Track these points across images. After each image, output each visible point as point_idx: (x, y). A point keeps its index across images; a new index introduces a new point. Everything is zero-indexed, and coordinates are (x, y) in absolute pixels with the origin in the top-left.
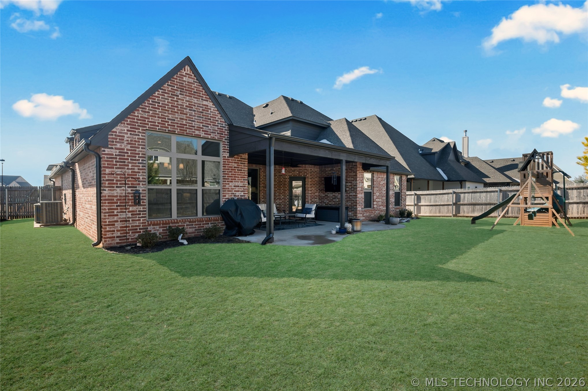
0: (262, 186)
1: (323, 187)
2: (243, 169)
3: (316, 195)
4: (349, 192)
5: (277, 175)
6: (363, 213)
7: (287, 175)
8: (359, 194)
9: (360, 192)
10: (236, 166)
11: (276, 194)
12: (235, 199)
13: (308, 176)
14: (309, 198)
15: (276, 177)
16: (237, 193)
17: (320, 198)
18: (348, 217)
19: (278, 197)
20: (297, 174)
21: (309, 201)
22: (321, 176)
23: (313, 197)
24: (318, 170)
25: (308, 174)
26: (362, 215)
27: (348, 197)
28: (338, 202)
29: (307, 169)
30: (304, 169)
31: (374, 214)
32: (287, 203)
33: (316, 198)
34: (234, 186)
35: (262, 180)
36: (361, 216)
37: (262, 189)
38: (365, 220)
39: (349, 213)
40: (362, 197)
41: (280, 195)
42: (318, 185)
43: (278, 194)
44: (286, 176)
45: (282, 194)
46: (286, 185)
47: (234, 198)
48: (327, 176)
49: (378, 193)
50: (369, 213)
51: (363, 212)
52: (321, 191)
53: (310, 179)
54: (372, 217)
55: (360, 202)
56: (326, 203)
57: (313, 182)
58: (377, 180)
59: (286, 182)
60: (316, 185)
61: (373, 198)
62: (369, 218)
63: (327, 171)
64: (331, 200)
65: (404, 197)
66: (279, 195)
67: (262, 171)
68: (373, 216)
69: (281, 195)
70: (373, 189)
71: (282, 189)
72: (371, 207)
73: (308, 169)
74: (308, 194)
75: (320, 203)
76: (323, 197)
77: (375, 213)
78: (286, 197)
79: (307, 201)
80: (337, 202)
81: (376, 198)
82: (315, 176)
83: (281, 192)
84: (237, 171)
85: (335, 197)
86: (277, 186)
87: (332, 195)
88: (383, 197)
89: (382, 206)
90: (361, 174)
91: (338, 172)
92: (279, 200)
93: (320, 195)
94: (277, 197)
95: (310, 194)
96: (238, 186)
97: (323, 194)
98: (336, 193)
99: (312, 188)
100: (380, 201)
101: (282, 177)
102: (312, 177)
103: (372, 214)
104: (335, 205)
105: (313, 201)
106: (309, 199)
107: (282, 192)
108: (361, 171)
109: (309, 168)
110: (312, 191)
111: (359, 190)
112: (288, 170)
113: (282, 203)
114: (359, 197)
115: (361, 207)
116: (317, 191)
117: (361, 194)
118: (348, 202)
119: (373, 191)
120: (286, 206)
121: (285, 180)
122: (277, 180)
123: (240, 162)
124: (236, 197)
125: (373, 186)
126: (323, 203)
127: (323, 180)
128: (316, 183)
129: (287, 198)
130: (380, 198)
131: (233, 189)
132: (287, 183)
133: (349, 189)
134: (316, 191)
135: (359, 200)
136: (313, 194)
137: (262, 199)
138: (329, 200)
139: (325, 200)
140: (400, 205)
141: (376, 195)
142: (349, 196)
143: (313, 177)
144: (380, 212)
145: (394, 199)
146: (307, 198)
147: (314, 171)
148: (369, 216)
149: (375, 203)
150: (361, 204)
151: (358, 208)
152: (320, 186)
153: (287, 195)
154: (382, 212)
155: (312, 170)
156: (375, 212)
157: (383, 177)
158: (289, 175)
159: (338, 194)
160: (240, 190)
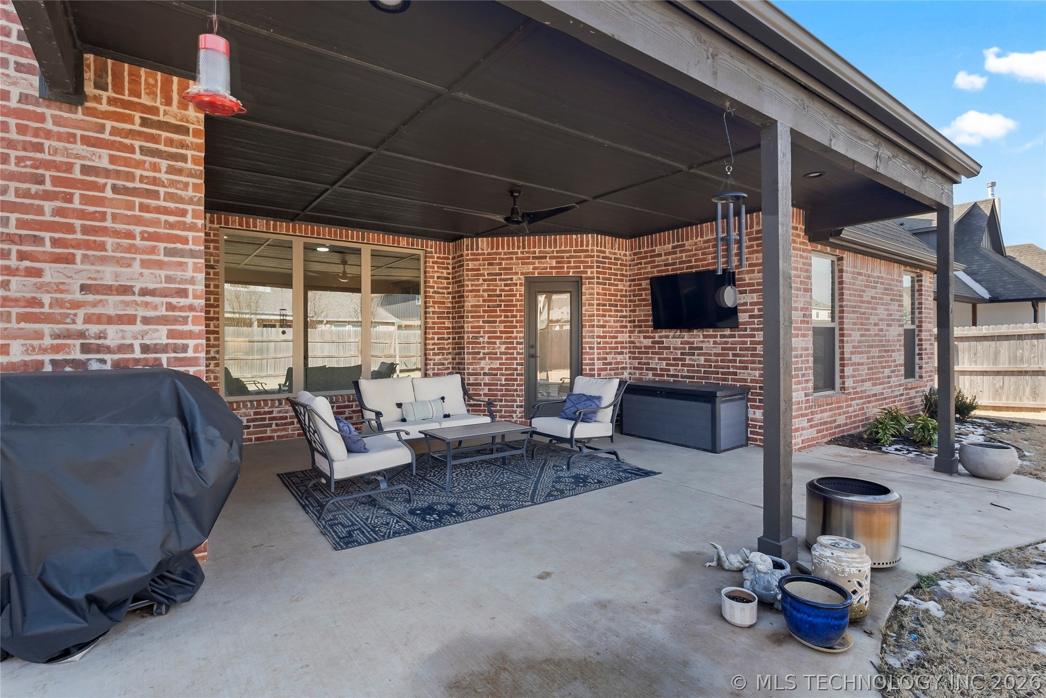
0: (434, 313)
1: (645, 312)
2: (162, 190)
3: (622, 342)
4: (752, 329)
5: (483, 275)
6: (812, 413)
7: (516, 273)
8: (797, 336)
9: (800, 329)
10: (105, 163)
11: (481, 340)
12: (94, 366)
13: (589, 274)
14: (596, 351)
15: (481, 282)
16: (111, 330)
17: (636, 352)
18: (747, 426)
19: (486, 351)
20: (551, 268)
21: (596, 361)
22: (637, 274)
23: (611, 348)
24: (625, 255)
25: (592, 267)
26: (809, 421)
27: (747, 349)
28: (704, 366)
29: (587, 251)
30: (575, 251)
31: (845, 413)
32: (516, 369)
33: (622, 353)
34: (84, 288)
35: (435, 292)
37: (434, 323)
38: (817, 438)
39: (751, 411)
40: (807, 349)
41: (495, 343)
42: (626, 306)
43: (486, 340)
44: (515, 277)
45: (501, 338)
46: (516, 306)
47: (84, 363)
48: (659, 271)
49: (858, 333)
50: (831, 410)
51: (810, 407)
52: (637, 326)
53: (598, 283)
54: (839, 426)
55: (801, 369)
56: (655, 369)
57: (610, 295)
58: (854, 284)
59: (515, 295)
60: (622, 306)
61: (842, 353)
62: (831, 428)
63: (660, 255)
64: (674, 359)
65: (928, 347)
66: (489, 343)
67: (434, 263)
68: (841, 420)
69: (498, 341)
70: (841, 318)
71: (501, 322)
72: (833, 389)
73: (590, 248)
74: (593, 337)
75: (635, 368)
76: (646, 347)
77: (851, 409)
78: (515, 348)
79: (587, 364)
80: (698, 366)
81: (852, 353)
82: (616, 275)
83: (495, 332)
84: (109, 193)
85: (690, 348)
86: (484, 311)
87: (679, 340)
88: (872, 347)
89: (869, 380)
90: (801, 257)
91: (703, 254)
92: (490, 359)
93: (633, 342)
94: (483, 348)
95: (598, 337)
96: (125, 290)
97: (645, 337)
98: (695, 332)
99: (604, 316)
100: (862, 364)
101: (501, 280)
102: (604, 279)
103: (840, 414)
104: (693, 377)
105: (610, 364)
106: (596, 356)
107: (501, 332)
108: (802, 243)
109: (593, 245)
110: (604, 326)
112: (520, 255)
113: (501, 369)
114: (792, 349)
115: (803, 389)
116: (626, 327)
117: (803, 336)
118: (747, 368)
119: (842, 323)
120: (516, 380)
121: (512, 290)
122: (484, 291)
123: (137, 144)
124: (108, 357)
125: (841, 306)
126: (647, 369)
127: (645, 289)
128: (621, 301)
129: (518, 353)
130: (862, 353)
131: (77, 305)
132: (517, 300)
133: (751, 317)
134: (622, 327)
135: (798, 363)
136: (611, 337)
137: (434, 354)
138: (669, 359)
139: (651, 358)
140: (917, 375)
141: (852, 341)
142: (752, 343)
143: (609, 279)
144: (864, 403)
145: (903, 353)
146: (587, 353)
147: (613, 256)
148: (831, 422)
149: (848, 371)
150: (803, 375)
151: (794, 395)
152: (634, 311)
153: (518, 343)
154: (869, 402)
155: (604, 252)
156: (850, 406)
157: (869, 272)
158: (522, 274)
159: (704, 336)
160: (141, 313)
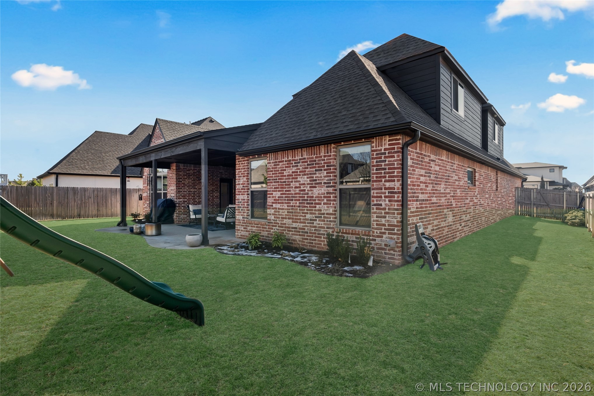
6: (246, 226)
8: (239, 195)
9: (241, 192)
26: (245, 228)
36: (243, 229)
40: (244, 200)
49: (279, 193)
51: (245, 223)
55: (241, 207)
58: (276, 168)
77: (272, 231)
81: (274, 203)
88: (292, 200)
89: (290, 218)
90: (242, 164)
100: (283, 209)
103: (264, 231)
111: (239, 189)
114: (238, 199)
115: (241, 215)
117: (242, 194)
130: (282, 203)
135: (239, 205)
141: (273, 197)
144: (284, 230)
150: (242, 210)
151: (237, 216)
157: (290, 159)
